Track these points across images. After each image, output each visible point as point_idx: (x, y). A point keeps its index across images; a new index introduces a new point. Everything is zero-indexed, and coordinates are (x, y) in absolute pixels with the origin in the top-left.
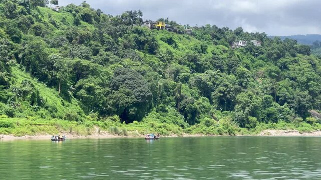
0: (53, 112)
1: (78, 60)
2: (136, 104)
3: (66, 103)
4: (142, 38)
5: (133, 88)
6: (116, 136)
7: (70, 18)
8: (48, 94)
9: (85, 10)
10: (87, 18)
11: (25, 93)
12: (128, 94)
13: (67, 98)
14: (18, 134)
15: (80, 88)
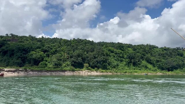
0: (150, 69)
1: (157, 59)
2: (171, 68)
3: (154, 67)
4: (179, 53)
5: (170, 64)
6: (164, 74)
7: (161, 50)
8: (150, 66)
9: (165, 48)
10: (165, 50)
11: (144, 66)
12: (169, 65)
13: (154, 66)
14: (138, 73)
15: (157, 64)
